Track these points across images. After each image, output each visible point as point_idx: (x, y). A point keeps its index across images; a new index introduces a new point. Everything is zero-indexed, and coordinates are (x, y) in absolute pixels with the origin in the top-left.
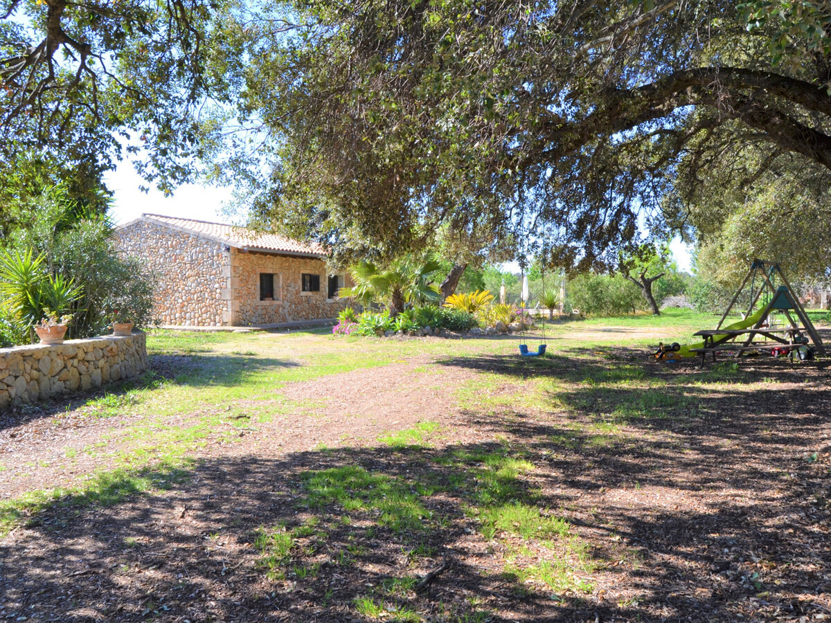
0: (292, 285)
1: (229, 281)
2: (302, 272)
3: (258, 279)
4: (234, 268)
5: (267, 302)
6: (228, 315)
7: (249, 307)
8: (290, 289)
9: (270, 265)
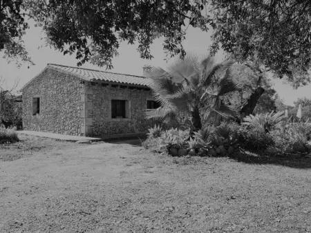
0: (139, 108)
1: (84, 105)
2: (148, 99)
3: (110, 104)
4: (88, 96)
5: (118, 120)
6: (83, 129)
7: (101, 123)
8: (137, 110)
9: (121, 94)
